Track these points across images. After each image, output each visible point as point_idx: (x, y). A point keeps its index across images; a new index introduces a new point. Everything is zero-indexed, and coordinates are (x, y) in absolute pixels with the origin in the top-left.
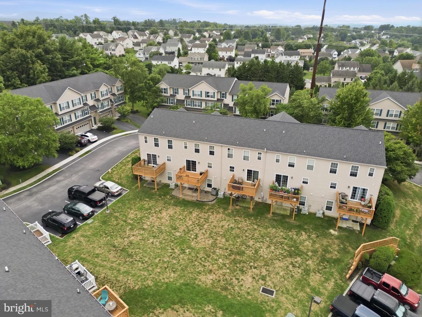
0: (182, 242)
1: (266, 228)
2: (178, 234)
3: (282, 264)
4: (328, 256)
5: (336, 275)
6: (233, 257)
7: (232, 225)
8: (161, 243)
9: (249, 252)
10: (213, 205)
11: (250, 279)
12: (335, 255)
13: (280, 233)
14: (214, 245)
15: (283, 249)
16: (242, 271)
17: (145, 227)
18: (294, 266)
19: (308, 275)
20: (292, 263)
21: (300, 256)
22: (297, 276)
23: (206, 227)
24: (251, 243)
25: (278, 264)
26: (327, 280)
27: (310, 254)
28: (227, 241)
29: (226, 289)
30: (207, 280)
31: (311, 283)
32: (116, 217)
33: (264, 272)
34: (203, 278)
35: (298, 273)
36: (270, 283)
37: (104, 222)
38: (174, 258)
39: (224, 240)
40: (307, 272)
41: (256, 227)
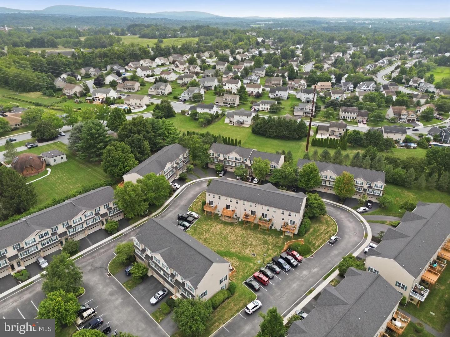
0: (225, 238)
1: (257, 234)
2: (223, 235)
3: (260, 247)
4: (277, 245)
5: (278, 251)
6: (243, 244)
7: (244, 233)
8: (217, 238)
9: (249, 243)
10: (237, 224)
11: (248, 251)
12: (280, 244)
13: (261, 236)
14: (237, 239)
15: (261, 242)
16: (246, 249)
17: (211, 232)
18: (264, 248)
19: (268, 251)
20: (264, 247)
21: (267, 244)
22: (264, 251)
23: (234, 233)
24: (250, 239)
25: (258, 247)
26: (274, 252)
27: (271, 244)
28: (241, 238)
29: (240, 253)
30: (234, 250)
31: (269, 253)
32: (199, 228)
33: (253, 249)
34: (232, 250)
35: (265, 250)
36: (255, 252)
37: (195, 230)
38: (222, 243)
39: (240, 238)
40: (268, 250)
41: (253, 234)
